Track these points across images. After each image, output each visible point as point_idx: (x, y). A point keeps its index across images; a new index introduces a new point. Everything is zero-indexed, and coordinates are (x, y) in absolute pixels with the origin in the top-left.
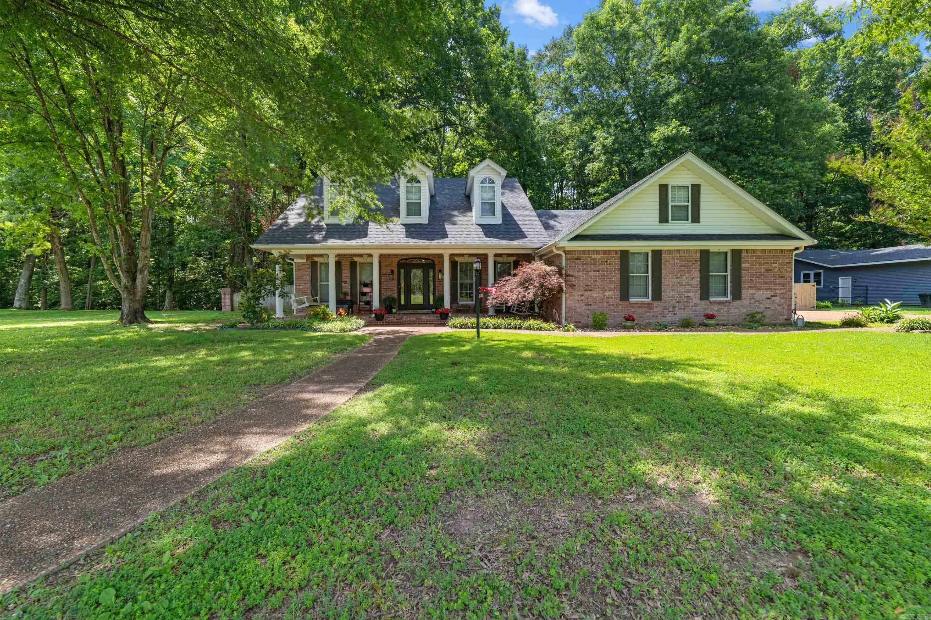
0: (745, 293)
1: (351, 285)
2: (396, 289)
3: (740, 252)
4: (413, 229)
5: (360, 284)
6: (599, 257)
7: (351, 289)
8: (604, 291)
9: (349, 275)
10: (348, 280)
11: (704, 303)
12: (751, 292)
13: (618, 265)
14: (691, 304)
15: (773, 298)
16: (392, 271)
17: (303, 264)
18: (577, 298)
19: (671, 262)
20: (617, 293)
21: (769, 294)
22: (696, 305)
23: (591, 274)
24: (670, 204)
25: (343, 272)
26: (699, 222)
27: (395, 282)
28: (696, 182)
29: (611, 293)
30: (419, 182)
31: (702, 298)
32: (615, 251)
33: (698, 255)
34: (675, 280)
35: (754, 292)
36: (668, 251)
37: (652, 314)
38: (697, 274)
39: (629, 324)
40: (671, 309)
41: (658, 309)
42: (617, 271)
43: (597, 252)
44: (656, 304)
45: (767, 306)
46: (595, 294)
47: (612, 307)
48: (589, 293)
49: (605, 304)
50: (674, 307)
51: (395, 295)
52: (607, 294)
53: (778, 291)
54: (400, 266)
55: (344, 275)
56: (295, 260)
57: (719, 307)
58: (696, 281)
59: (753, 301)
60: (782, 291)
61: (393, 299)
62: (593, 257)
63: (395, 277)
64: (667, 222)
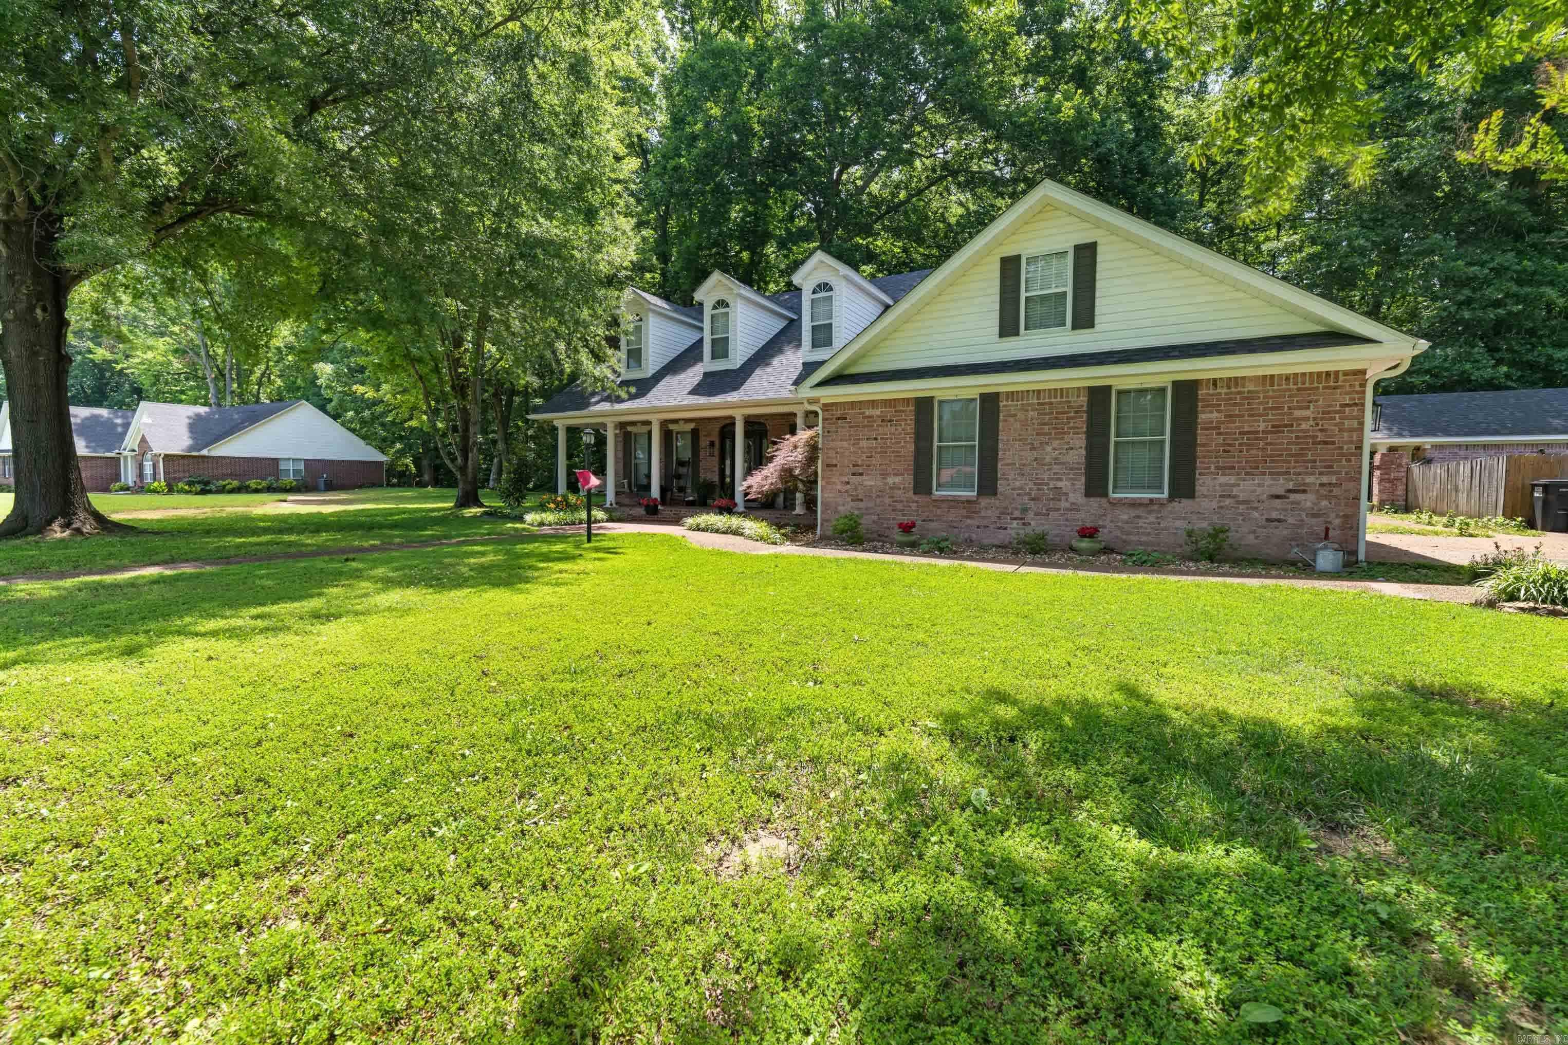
0: (1205, 483)
3: (1193, 386)
6: (877, 412)
8: (884, 475)
11: (1094, 502)
12: (1223, 479)
13: (910, 428)
14: (1064, 504)
15: (1293, 497)
18: (839, 487)
19: (1020, 415)
20: (909, 480)
21: (1281, 485)
22: (1075, 508)
23: (864, 444)
24: (1023, 295)
26: (1092, 326)
28: (1089, 237)
29: (898, 479)
31: (1088, 494)
32: (908, 400)
33: (1083, 400)
34: (1030, 455)
35: (1233, 479)
36: (1011, 395)
37: (975, 522)
38: (1080, 441)
40: (1017, 514)
41: (989, 513)
42: (910, 439)
43: (873, 404)
44: (984, 501)
45: (1274, 515)
46: (869, 481)
47: (899, 506)
48: (859, 478)
49: (887, 501)
50: (1025, 510)
52: (891, 480)
53: (1310, 480)
57: (1133, 513)
58: (1078, 455)
59: (1228, 502)
60: (1325, 480)
62: (868, 413)
64: (1017, 334)
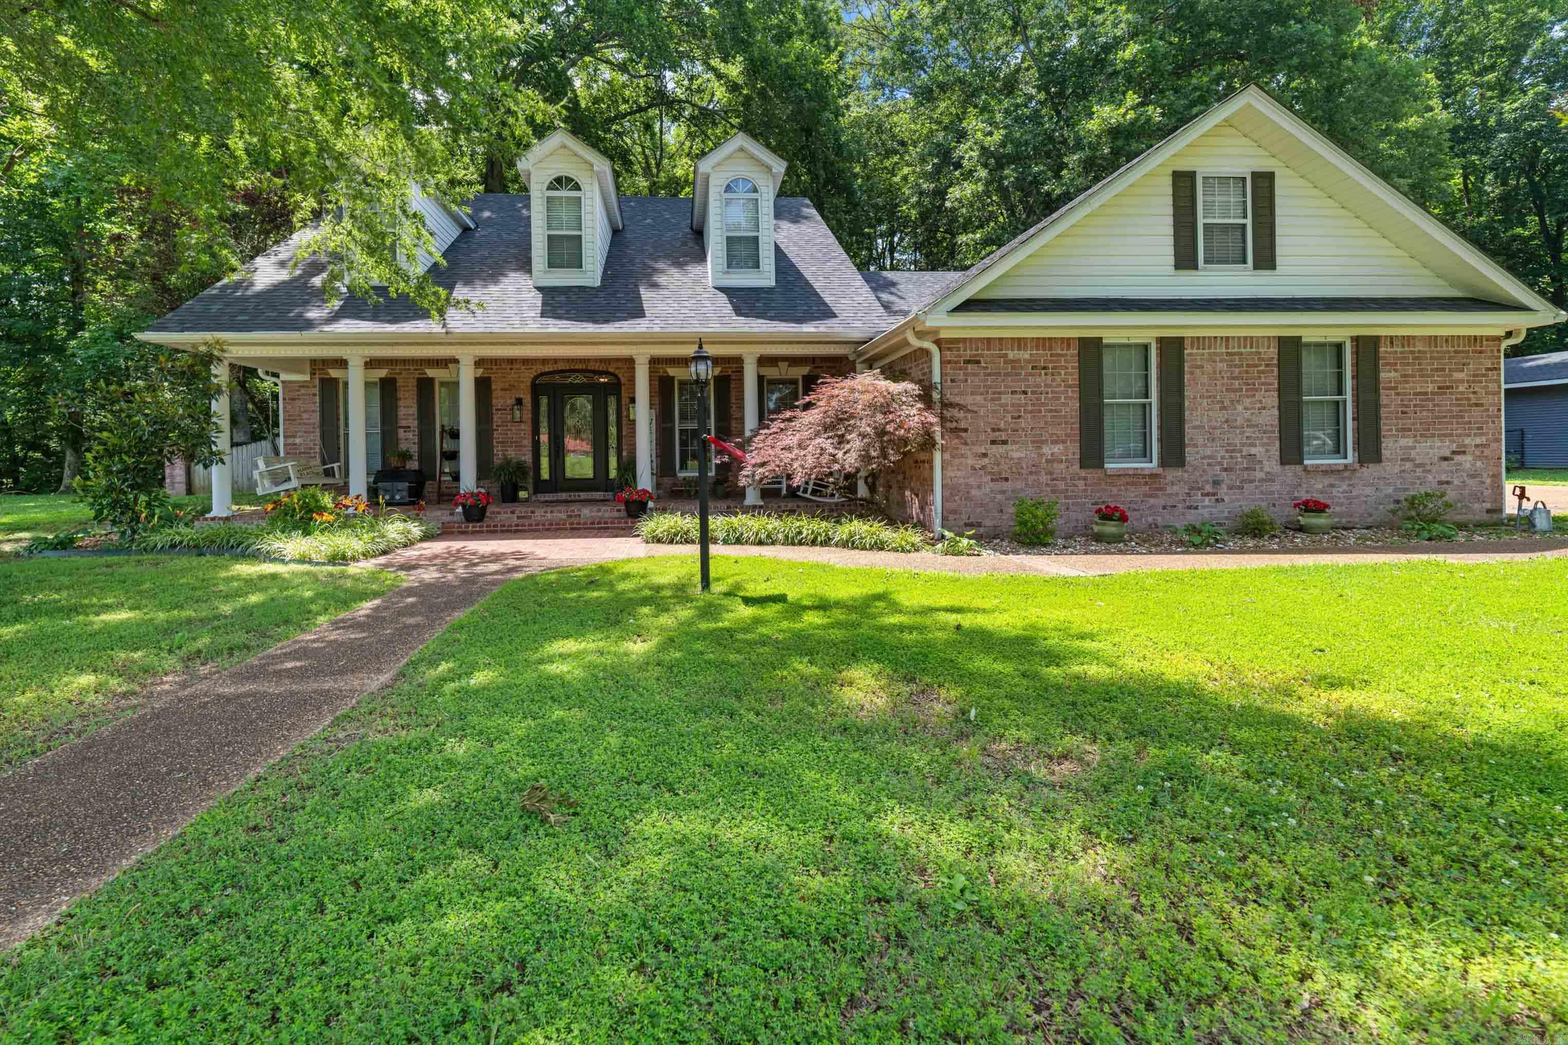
0: (1390, 446)
1: (421, 435)
2: (527, 442)
3: (1375, 341)
4: (562, 298)
5: (443, 430)
6: (1025, 355)
7: (421, 443)
8: (1038, 443)
9: (414, 410)
10: (414, 424)
11: (1291, 471)
12: (1403, 442)
13: (1073, 379)
14: (1259, 475)
15: (1458, 458)
16: (519, 402)
17: (303, 385)
18: (970, 462)
19: (1208, 367)
20: (1073, 449)
21: (1445, 447)
22: (1270, 478)
23: (1006, 399)
24: (1201, 222)
25: (401, 403)
26: (1273, 267)
27: (527, 428)
28: (1264, 164)
29: (1057, 449)
30: (577, 187)
31: (1283, 462)
32: (1067, 342)
33: (1273, 351)
34: (1222, 416)
35: (1409, 442)
36: (1198, 341)
37: (1160, 502)
38: (1272, 400)
39: (1110, 528)
40: (1208, 488)
41: (1176, 488)
42: (1074, 393)
43: (1020, 343)
44: (1172, 474)
45: (1444, 478)
46: (1016, 452)
47: (1061, 485)
48: (1001, 449)
49: (1044, 478)
50: (1216, 483)
51: (528, 458)
52: (1047, 450)
53: (1467, 441)
54: (537, 389)
55: (402, 412)
56: (284, 377)
57: (1327, 481)
58: (1270, 417)
59: (1408, 465)
60: (1478, 441)
61: (520, 467)
62: (1011, 355)
63: (528, 416)
64: (1195, 267)
